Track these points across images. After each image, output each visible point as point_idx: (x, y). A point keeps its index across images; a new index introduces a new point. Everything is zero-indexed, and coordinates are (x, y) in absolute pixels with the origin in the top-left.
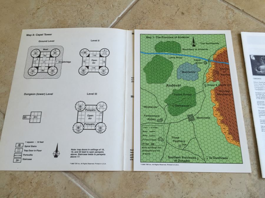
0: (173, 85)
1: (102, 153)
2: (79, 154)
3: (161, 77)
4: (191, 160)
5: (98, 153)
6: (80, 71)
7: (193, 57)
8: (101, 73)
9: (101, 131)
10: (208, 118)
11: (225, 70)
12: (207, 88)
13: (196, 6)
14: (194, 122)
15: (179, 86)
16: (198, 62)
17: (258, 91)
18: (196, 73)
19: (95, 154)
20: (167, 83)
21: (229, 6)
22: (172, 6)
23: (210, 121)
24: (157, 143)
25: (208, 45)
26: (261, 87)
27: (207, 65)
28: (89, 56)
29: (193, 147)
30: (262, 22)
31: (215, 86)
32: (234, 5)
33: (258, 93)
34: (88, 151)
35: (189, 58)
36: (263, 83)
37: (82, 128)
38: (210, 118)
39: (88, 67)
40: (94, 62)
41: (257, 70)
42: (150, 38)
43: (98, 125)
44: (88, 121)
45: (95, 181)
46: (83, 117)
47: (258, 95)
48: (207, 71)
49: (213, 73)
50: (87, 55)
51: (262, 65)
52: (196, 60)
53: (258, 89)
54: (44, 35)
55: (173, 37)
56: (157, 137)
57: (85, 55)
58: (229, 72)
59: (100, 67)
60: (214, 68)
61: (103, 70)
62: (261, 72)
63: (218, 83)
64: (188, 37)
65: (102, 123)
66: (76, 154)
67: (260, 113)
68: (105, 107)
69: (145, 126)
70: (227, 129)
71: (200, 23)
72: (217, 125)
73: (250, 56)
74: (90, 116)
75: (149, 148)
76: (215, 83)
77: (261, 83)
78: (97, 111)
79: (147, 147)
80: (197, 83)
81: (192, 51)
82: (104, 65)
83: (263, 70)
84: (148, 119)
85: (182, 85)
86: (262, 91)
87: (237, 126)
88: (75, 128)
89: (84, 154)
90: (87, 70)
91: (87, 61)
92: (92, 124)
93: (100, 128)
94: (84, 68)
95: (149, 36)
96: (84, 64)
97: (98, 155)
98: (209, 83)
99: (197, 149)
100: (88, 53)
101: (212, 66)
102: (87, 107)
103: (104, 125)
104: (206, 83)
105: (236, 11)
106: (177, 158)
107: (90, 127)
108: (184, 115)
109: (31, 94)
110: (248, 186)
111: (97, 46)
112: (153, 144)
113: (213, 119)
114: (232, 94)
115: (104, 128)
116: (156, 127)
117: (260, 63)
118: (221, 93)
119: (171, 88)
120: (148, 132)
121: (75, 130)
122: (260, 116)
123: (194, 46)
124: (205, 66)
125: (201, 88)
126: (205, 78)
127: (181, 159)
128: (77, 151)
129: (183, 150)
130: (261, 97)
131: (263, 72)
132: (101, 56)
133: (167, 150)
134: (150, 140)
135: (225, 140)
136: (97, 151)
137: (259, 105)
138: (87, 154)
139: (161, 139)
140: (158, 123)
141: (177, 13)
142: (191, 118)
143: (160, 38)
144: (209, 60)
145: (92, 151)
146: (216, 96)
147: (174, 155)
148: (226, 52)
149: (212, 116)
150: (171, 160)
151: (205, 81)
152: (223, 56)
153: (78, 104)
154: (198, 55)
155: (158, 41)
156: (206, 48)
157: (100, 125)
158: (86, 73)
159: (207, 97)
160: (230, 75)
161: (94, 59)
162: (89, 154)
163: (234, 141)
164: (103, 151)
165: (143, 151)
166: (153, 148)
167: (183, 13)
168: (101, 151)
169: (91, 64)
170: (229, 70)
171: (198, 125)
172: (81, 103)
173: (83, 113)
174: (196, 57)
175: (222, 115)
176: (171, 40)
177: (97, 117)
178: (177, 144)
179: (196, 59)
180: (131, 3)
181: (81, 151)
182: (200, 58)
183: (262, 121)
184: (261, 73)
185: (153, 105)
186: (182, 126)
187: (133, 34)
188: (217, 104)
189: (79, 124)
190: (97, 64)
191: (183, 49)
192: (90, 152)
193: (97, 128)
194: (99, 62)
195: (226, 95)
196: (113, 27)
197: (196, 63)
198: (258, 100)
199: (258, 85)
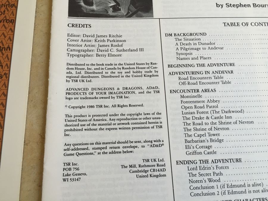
17: (75, 60)
26: (86, 48)
33: (76, 64)
36: (93, 39)
41: (82, 4)
47: (74, 72)
53: (77, 53)
58: (15, 14)
62: (94, 7)
67: (69, 123)
77: (89, 38)
83: (99, 3)
86: (88, 60)
122: (67, 133)
130: (82, 77)
131: (98, 8)
137: (70, 99)
160: (13, 22)
170: (16, 7)
183: (72, 147)
184: (93, 11)
198: (72, 85)
199: (80, 43)
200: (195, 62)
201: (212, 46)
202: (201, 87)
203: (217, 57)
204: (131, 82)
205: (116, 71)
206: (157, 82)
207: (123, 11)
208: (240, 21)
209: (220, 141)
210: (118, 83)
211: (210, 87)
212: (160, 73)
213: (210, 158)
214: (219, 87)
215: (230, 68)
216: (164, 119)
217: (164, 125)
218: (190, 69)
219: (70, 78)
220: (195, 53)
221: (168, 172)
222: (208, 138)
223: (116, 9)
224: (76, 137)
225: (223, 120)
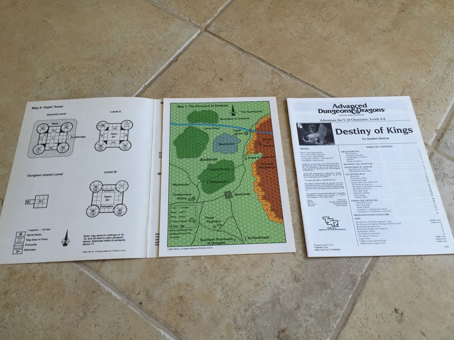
0: (208, 160)
1: (121, 239)
2: (93, 241)
3: (195, 150)
4: (227, 242)
5: (116, 239)
6: (97, 146)
7: (233, 127)
8: (122, 148)
9: (120, 214)
10: (248, 194)
11: (268, 141)
12: (248, 160)
13: (236, 70)
14: (232, 200)
15: (215, 159)
16: (238, 132)
17: (305, 163)
18: (235, 145)
19: (112, 241)
20: (201, 157)
21: (276, 70)
22: (208, 72)
23: (250, 197)
24: (188, 225)
25: (250, 114)
26: (308, 158)
27: (249, 135)
28: (107, 129)
29: (230, 227)
30: (313, 86)
31: (257, 159)
32: (280, 68)
34: (104, 237)
35: (228, 129)
36: (311, 154)
37: (97, 211)
38: (250, 194)
39: (106, 142)
40: (114, 135)
41: (304, 140)
42: (183, 107)
43: (117, 207)
44: (104, 203)
45: (112, 271)
46: (99, 199)
47: (305, 167)
48: (248, 142)
49: (256, 144)
50: (106, 128)
51: (310, 133)
52: (236, 131)
53: (305, 160)
54: (53, 107)
55: (209, 106)
56: (188, 218)
57: (103, 129)
58: (273, 143)
59: (121, 141)
60: (256, 139)
61: (125, 145)
62: (309, 141)
63: (260, 155)
64: (226, 106)
65: (122, 204)
66: (90, 241)
67: (306, 186)
68: (126, 186)
69: (174, 207)
70: (269, 205)
71: (241, 89)
72: (258, 202)
73: (297, 124)
74: (107, 197)
75: (178, 230)
76: (257, 155)
77: (309, 154)
78: (116, 191)
79: (176, 229)
80: (236, 156)
81: (231, 121)
82: (126, 138)
83: (311, 139)
84: (178, 198)
85: (219, 159)
86: (310, 163)
87: (281, 202)
88: (89, 211)
89: (100, 241)
90: (105, 145)
91: (106, 135)
92: (109, 207)
93: (120, 210)
94: (101, 143)
95: (181, 105)
96: (102, 139)
97: (117, 240)
98: (250, 156)
99: (234, 229)
100: (107, 125)
101: (254, 137)
102: (105, 187)
103: (124, 207)
104: (246, 156)
105: (283, 75)
106: (211, 240)
107: (107, 210)
108: (221, 192)
109: (36, 175)
110: (292, 267)
111: (118, 118)
112: (183, 226)
113: (254, 195)
114: (276, 167)
115: (124, 210)
116: (187, 206)
117: (308, 131)
118: (264, 166)
119: (205, 162)
120: (178, 212)
121: (89, 214)
122: (307, 189)
123: (233, 115)
124: (245, 137)
125: (240, 161)
126: (246, 150)
127: (215, 241)
128: (91, 237)
129: (218, 231)
130: (309, 169)
131: (311, 141)
132: (122, 129)
133: (199, 232)
134: (179, 221)
135: (266, 217)
136: (116, 236)
137: (305, 177)
138: (103, 241)
139: (192, 220)
140: (189, 202)
141: (215, 79)
142: (228, 195)
143: (194, 106)
144: (250, 131)
145: (109, 237)
146: (257, 169)
147: (207, 237)
148: (269, 121)
149: (253, 192)
150: (204, 243)
151: (246, 153)
152: (266, 125)
153: (92, 184)
154: (237, 124)
155: (192, 110)
156: (247, 116)
157: (120, 206)
158: (104, 149)
159: (248, 171)
160: (273, 146)
161: (114, 132)
162: (105, 241)
163: (277, 218)
164: (122, 236)
165: (171, 234)
166: (182, 230)
167: (221, 79)
168: (120, 236)
169: (110, 138)
170: (273, 140)
171: (236, 202)
172: (96, 183)
173: (99, 194)
174: (236, 127)
175: (263, 190)
176: (207, 109)
177: (117, 198)
178: (211, 225)
179: (235, 129)
180: (161, 69)
181: (96, 237)
182: (240, 128)
183: (309, 195)
185: (184, 182)
186: (217, 205)
187: (162, 103)
188: (259, 179)
189: (94, 207)
190: (117, 138)
191: (221, 119)
192: (106, 238)
193: (116, 210)
194: (120, 135)
195: (269, 168)
196: (138, 96)
197: (236, 134)
198: (305, 172)
199: (305, 156)
200: (355, 163)
201: (362, 156)
202: (358, 173)
203: (364, 161)
204: (329, 171)
205: (322, 167)
206: (340, 171)
207: (322, 142)
208: (374, 146)
209: (368, 193)
210: (324, 171)
211: (363, 173)
212: (341, 167)
213: (365, 199)
214: (366, 173)
215: (371, 165)
216: (344, 185)
217: (345, 187)
218: (354, 166)
219: (304, 169)
220: (355, 159)
221: (348, 204)
222: (363, 192)
223: (318, 141)
224: (311, 191)
225: (369, 185)
